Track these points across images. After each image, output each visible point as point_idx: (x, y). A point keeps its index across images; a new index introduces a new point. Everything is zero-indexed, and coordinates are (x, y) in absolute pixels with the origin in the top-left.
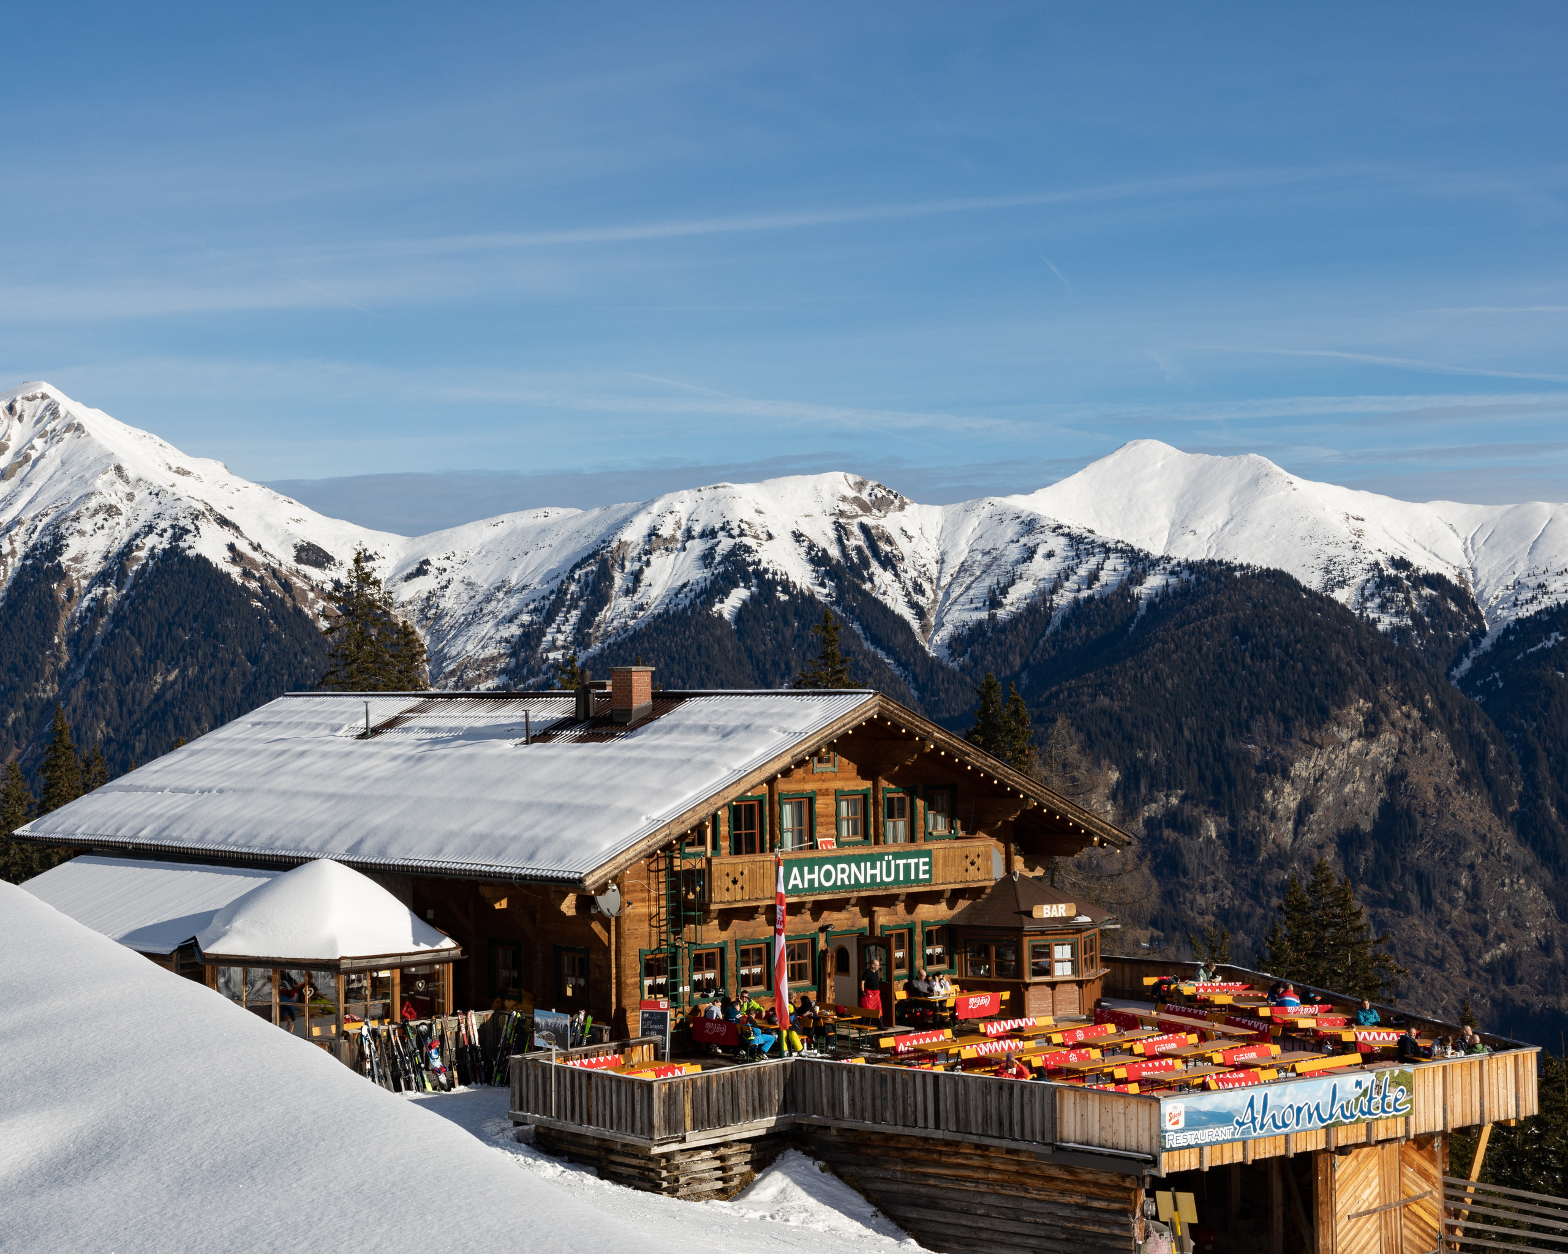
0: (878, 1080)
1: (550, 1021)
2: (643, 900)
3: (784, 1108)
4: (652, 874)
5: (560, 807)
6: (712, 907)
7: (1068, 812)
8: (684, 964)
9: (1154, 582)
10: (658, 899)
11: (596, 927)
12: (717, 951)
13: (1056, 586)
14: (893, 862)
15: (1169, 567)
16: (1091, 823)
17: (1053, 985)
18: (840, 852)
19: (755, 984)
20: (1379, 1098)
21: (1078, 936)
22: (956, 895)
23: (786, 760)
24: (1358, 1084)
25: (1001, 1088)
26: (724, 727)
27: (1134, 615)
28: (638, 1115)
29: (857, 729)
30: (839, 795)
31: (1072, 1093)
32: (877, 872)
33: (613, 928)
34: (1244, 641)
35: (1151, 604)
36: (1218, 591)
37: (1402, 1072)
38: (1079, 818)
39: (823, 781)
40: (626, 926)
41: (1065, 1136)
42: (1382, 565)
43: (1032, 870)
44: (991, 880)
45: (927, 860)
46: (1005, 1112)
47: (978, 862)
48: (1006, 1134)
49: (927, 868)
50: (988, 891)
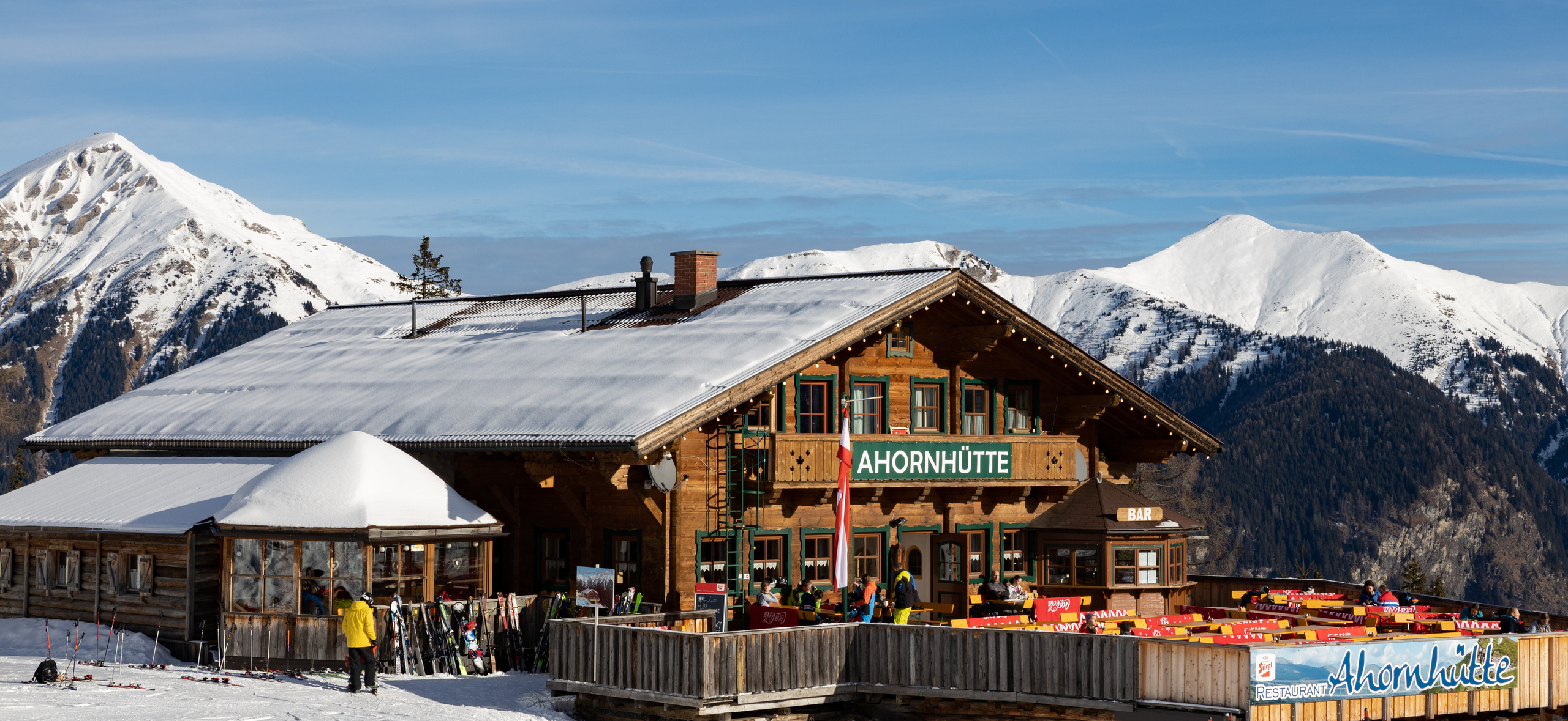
0: (947, 642)
1: (593, 577)
2: (701, 478)
3: (846, 675)
4: (711, 451)
5: (614, 380)
6: (776, 486)
7: (1155, 412)
8: (745, 550)
9: (1245, 357)
10: (717, 478)
11: (650, 503)
12: (780, 539)
13: (1147, 361)
14: (970, 453)
15: (1260, 343)
16: (1179, 425)
17: (1137, 593)
18: (913, 438)
19: (820, 578)
20: (1482, 666)
21: (1165, 542)
22: (1036, 496)
23: (858, 332)
24: (1460, 649)
25: (1079, 644)
26: (793, 305)
27: (1225, 390)
28: (686, 672)
29: (934, 305)
30: (915, 383)
31: (1155, 646)
32: (953, 462)
33: (668, 506)
34: (1334, 418)
35: (1241, 380)
36: (1308, 368)
37: (1506, 641)
38: (1167, 419)
39: (897, 365)
40: (682, 504)
41: (1147, 693)
42: (1472, 345)
43: (1117, 478)
44: (1073, 480)
45: (1006, 453)
46: (1083, 669)
47: (1061, 460)
48: (1084, 693)
49: (1006, 462)
50: (1070, 492)
